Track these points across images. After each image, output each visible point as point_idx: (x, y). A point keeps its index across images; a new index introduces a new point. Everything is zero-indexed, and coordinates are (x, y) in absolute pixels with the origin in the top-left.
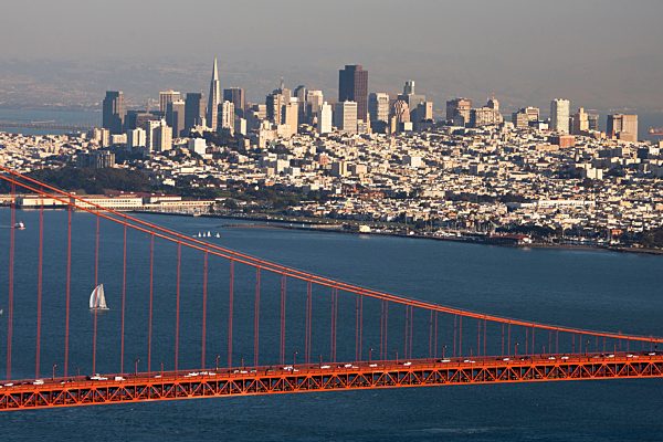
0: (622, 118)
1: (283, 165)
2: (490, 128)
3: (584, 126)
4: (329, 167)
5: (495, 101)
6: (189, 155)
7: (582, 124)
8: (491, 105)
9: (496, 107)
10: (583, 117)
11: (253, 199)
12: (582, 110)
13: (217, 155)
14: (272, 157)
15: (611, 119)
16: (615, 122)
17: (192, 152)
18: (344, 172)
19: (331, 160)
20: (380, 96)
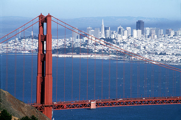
1: (125, 46)
4: (137, 47)
13: (107, 44)
17: (100, 43)
18: (142, 48)
19: (138, 45)
20: (147, 28)
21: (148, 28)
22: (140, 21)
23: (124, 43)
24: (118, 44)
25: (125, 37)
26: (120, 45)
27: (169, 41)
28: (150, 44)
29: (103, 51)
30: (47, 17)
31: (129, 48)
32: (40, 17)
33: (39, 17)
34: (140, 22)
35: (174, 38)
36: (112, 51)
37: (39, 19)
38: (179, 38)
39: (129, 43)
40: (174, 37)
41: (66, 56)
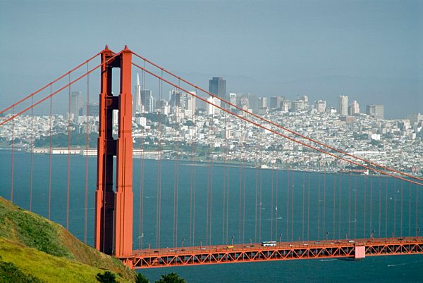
0: (374, 107)
1: (192, 132)
2: (304, 112)
3: (357, 110)
4: (219, 133)
5: (306, 97)
6: (137, 127)
7: (356, 110)
8: (303, 99)
9: (306, 100)
10: (356, 106)
11: (184, 151)
12: (355, 102)
13: (153, 127)
14: (186, 128)
15: (368, 107)
16: (371, 109)
17: (138, 125)
18: (229, 136)
19: (220, 130)
20: (231, 94)
21: (233, 94)
22: (218, 78)
23: (190, 124)
24: (177, 126)
25: (189, 112)
26: (182, 128)
27: (281, 120)
28: (245, 127)
29: (146, 141)
30: (121, 54)
31: (202, 136)
32: (104, 55)
33: (102, 54)
34: (217, 82)
35: (292, 116)
36: (167, 142)
37: (102, 59)
38: (301, 115)
39: (200, 124)
40: (290, 114)
41: (66, 152)
